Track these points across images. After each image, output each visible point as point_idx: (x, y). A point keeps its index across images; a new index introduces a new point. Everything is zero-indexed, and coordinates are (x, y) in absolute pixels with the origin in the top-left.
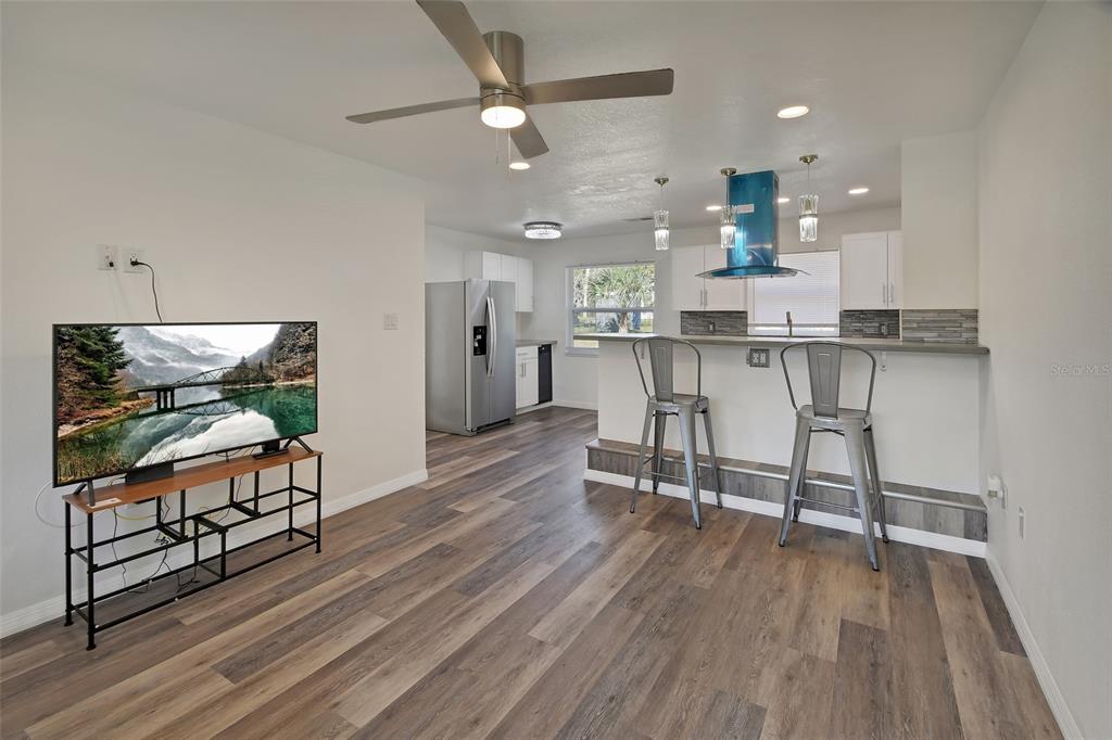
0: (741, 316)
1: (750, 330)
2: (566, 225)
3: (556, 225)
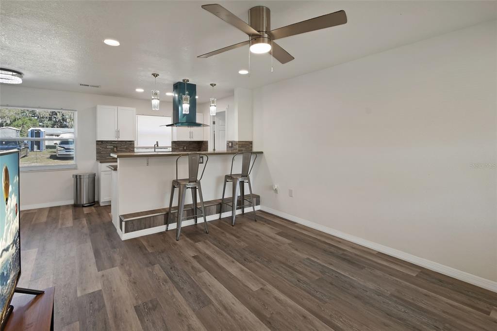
0: (131, 143)
1: (136, 150)
2: (27, 75)
3: (19, 74)
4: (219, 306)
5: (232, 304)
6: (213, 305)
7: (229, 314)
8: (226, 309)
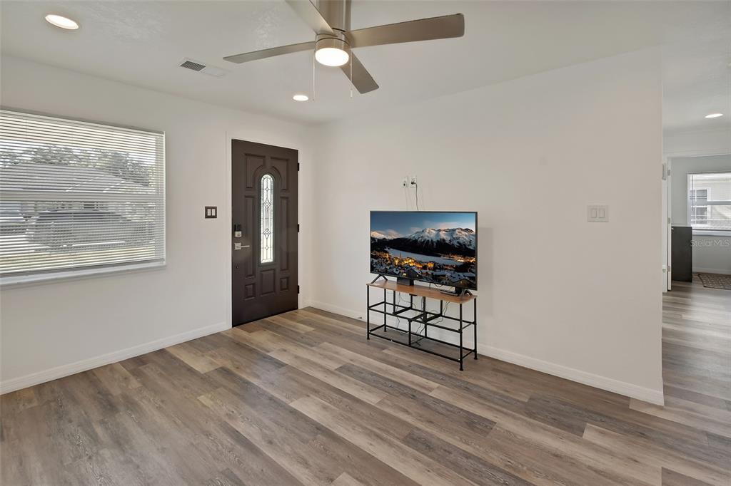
4: (389, 437)
5: (372, 443)
6: (398, 438)
7: (371, 431)
8: (378, 436)
